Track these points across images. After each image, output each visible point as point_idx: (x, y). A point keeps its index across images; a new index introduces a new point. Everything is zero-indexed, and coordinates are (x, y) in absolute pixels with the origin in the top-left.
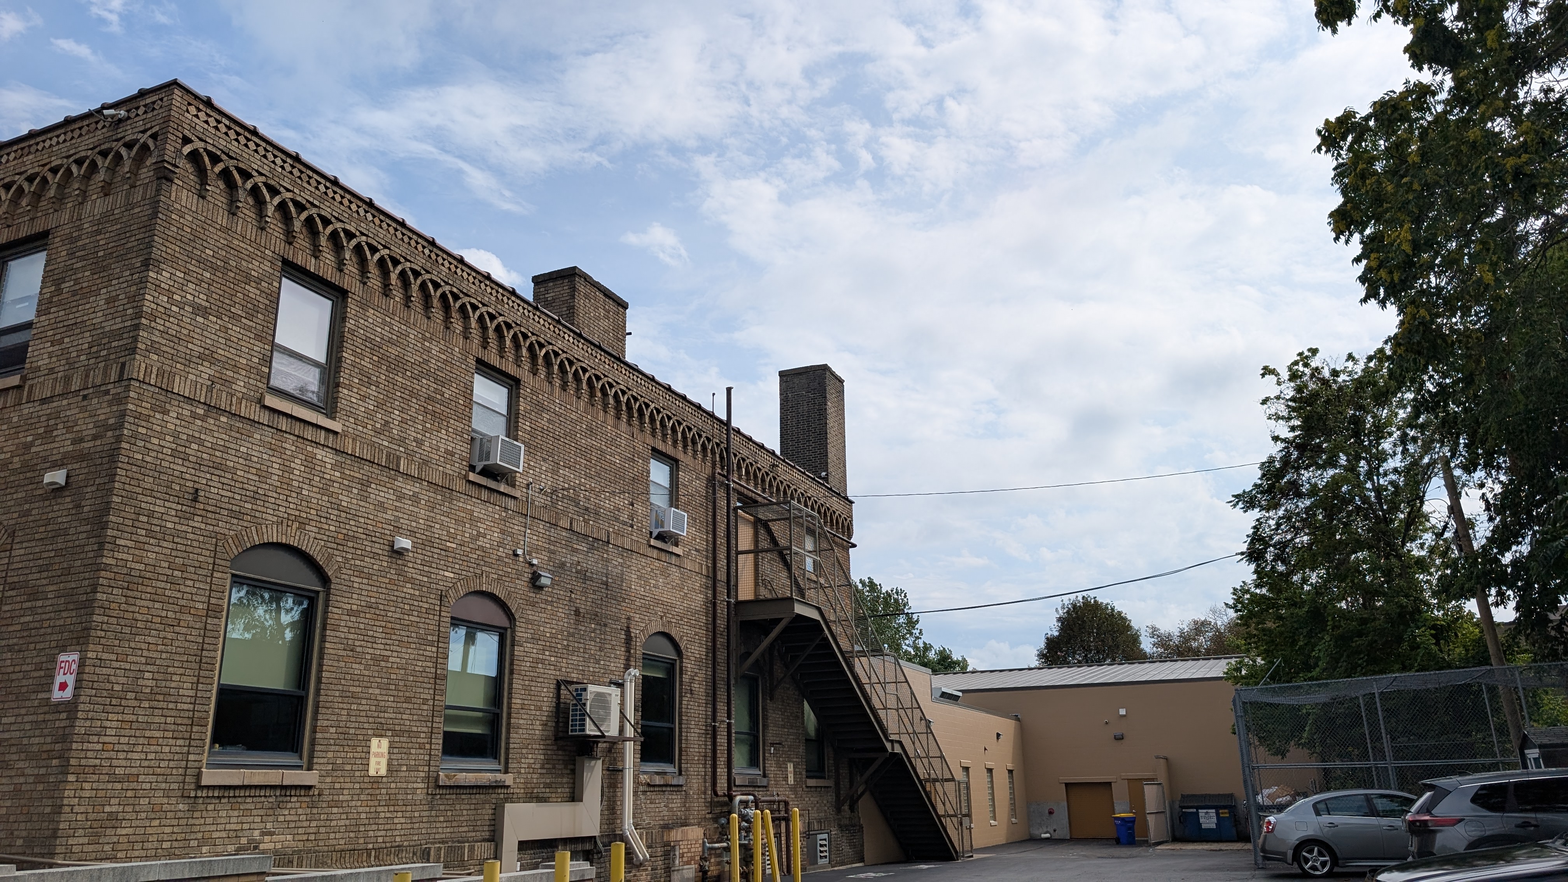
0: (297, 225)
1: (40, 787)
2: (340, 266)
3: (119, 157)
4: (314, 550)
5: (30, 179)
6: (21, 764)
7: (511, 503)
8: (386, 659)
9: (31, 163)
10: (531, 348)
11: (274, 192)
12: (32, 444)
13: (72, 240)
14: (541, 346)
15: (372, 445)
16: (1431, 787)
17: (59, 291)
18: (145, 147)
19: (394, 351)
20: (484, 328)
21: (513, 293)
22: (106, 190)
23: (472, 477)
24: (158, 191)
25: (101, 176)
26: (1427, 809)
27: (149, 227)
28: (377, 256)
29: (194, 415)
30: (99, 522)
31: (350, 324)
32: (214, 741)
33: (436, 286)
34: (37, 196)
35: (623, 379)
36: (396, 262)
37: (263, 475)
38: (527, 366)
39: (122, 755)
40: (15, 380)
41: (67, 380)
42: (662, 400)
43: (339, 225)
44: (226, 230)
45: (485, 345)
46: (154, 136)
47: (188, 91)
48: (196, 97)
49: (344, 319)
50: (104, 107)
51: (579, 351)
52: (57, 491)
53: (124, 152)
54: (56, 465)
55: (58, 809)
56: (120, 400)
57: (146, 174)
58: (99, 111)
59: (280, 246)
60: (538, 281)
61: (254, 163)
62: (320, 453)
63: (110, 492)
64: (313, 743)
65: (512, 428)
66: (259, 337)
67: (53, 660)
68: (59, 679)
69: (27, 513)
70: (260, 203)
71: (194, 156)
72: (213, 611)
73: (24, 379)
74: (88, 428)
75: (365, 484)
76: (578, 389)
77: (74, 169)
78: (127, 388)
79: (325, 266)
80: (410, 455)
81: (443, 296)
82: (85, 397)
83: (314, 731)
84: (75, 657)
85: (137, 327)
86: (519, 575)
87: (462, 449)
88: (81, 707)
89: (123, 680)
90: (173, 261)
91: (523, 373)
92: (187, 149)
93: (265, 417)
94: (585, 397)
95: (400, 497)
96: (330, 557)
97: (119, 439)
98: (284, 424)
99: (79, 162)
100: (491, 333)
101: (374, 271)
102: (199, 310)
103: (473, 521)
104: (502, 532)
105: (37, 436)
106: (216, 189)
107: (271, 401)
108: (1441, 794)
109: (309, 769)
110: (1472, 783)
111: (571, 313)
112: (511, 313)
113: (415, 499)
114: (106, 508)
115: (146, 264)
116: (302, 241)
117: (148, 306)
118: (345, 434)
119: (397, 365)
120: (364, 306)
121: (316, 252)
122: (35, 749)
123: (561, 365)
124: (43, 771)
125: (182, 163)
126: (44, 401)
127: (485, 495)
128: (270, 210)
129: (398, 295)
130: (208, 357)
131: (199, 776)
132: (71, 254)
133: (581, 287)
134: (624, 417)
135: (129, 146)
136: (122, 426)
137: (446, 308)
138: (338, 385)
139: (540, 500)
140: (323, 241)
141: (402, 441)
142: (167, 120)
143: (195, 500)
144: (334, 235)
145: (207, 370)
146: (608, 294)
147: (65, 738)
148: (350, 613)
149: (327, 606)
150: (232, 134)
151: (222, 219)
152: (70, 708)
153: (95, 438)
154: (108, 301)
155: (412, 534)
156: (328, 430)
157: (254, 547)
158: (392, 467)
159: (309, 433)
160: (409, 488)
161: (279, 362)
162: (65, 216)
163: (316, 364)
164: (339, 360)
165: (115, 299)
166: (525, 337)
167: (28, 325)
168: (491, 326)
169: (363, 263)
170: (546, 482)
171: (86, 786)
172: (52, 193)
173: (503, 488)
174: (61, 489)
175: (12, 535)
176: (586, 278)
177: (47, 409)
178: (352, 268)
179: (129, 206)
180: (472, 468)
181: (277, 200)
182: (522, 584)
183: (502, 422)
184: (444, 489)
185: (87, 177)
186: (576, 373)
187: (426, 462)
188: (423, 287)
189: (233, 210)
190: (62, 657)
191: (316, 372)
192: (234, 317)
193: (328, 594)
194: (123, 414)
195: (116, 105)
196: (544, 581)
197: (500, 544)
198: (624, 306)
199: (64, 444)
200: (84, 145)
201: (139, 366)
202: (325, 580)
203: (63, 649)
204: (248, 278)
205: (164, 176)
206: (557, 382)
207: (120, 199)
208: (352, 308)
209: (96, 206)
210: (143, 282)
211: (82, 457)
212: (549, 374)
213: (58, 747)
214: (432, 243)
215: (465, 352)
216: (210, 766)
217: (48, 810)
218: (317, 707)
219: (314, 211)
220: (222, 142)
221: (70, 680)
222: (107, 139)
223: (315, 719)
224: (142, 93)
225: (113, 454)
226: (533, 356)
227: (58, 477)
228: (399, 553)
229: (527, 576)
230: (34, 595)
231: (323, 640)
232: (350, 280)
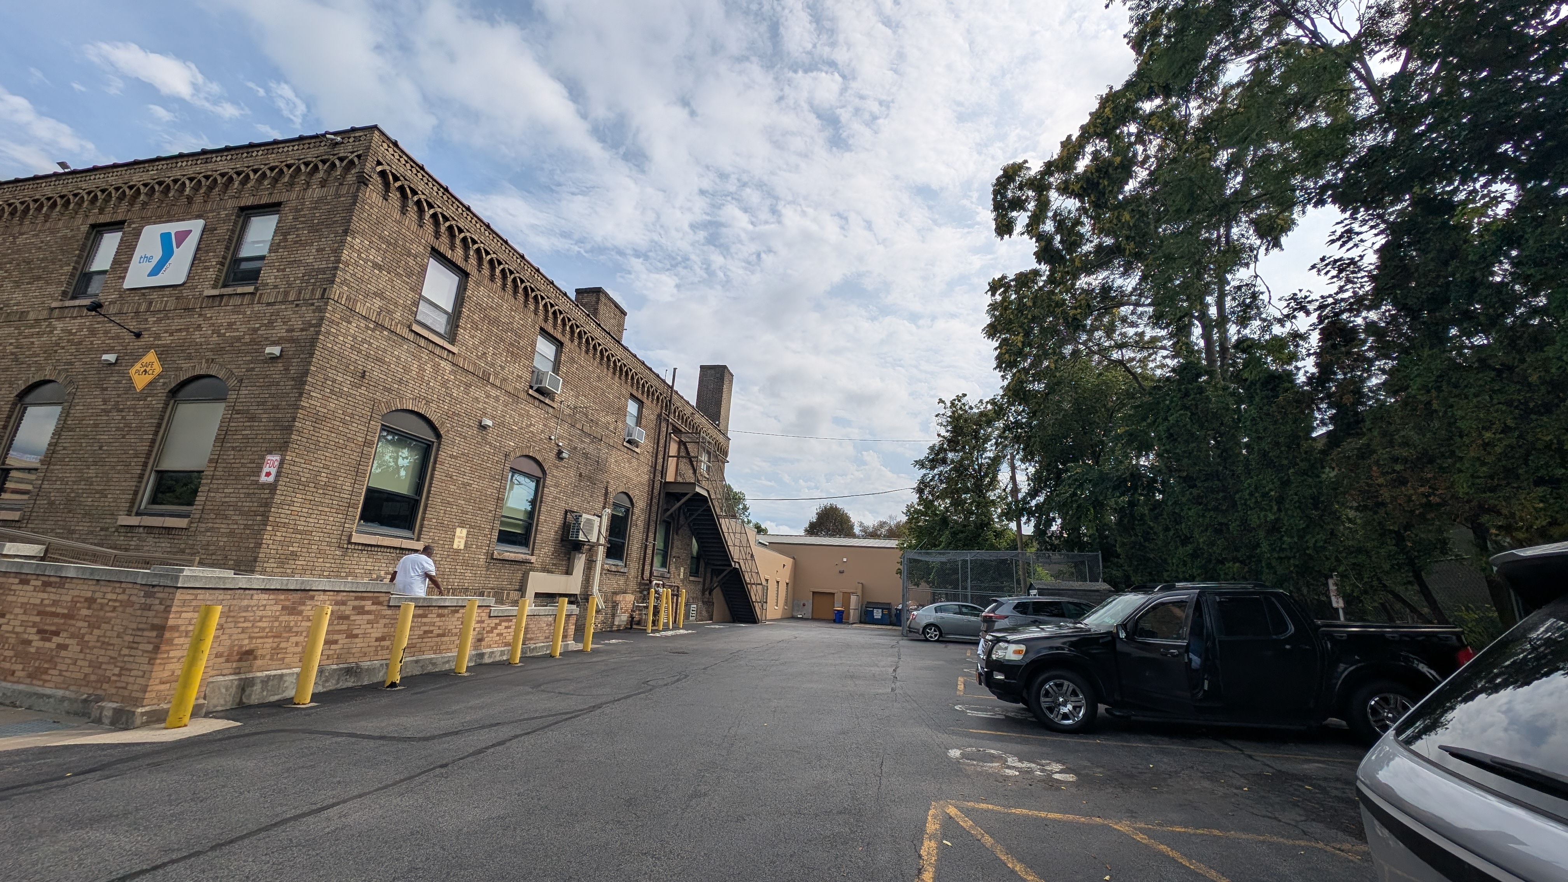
0: (443, 229)
1: (248, 532)
2: (466, 258)
3: (333, 165)
4: (433, 418)
5: (272, 169)
6: (236, 517)
7: (551, 410)
8: (470, 485)
9: (273, 159)
10: (571, 327)
11: (430, 206)
12: (258, 329)
13: (297, 210)
14: (578, 327)
15: (475, 364)
16: (996, 601)
17: (285, 240)
18: (352, 162)
19: (493, 314)
20: (546, 311)
21: (565, 294)
22: (323, 184)
23: (531, 392)
24: (358, 190)
25: (321, 174)
26: (993, 611)
27: (350, 209)
28: (489, 257)
29: (367, 328)
30: (300, 381)
31: (469, 293)
32: (361, 518)
33: (522, 281)
34: (276, 180)
35: (619, 353)
36: (500, 263)
37: (407, 370)
38: (568, 336)
39: (302, 519)
40: (251, 289)
41: (286, 294)
42: (640, 369)
43: (468, 234)
44: (399, 222)
45: (546, 320)
46: (359, 157)
47: (382, 133)
48: (388, 139)
49: (465, 289)
50: (327, 133)
51: (597, 333)
52: (274, 359)
53: (337, 163)
54: (274, 343)
55: (259, 545)
56: (321, 310)
57: (351, 178)
58: (324, 135)
59: (431, 239)
60: (579, 292)
61: (420, 187)
62: (443, 363)
63: (310, 363)
64: (422, 526)
65: (556, 368)
66: (411, 289)
67: (263, 458)
68: (266, 469)
69: (253, 369)
70: (421, 211)
71: (383, 174)
72: (368, 443)
73: (257, 289)
74: (299, 325)
75: (468, 386)
76: (594, 355)
77: (303, 167)
78: (326, 304)
79: (457, 256)
80: (496, 375)
81: (525, 288)
82: (297, 305)
83: (423, 519)
84: (278, 458)
85: (336, 268)
86: (551, 450)
87: (527, 376)
88: (279, 487)
89: (307, 475)
90: (363, 234)
91: (566, 340)
92: (379, 169)
93: (411, 337)
94: (598, 360)
95: (488, 396)
96: (443, 423)
97: (318, 333)
98: (423, 343)
99: (307, 164)
100: (550, 314)
101: (486, 265)
102: (376, 265)
103: (529, 416)
104: (545, 425)
105: (263, 325)
106: (395, 196)
107: (415, 327)
108: (1001, 604)
109: (418, 540)
110: (1014, 600)
111: (595, 312)
112: (562, 305)
113: (497, 399)
114: (306, 373)
115: (346, 232)
116: (445, 238)
117: (345, 257)
118: (459, 355)
119: (495, 322)
120: (478, 284)
121: (453, 247)
122: (246, 509)
123: (587, 339)
124: (250, 522)
125: (375, 176)
126: (268, 304)
127: (537, 403)
128: (427, 216)
129: (499, 282)
130: (379, 295)
131: (350, 536)
132: (295, 219)
133: (603, 299)
134: (618, 374)
135: (341, 159)
136: (320, 326)
137: (526, 295)
138: (458, 326)
139: (567, 411)
140: (458, 241)
141: (493, 365)
142: (368, 148)
143: (363, 377)
144: (464, 240)
145: (378, 303)
146: (617, 306)
147: (267, 504)
148: (452, 456)
149: (438, 450)
150: (408, 166)
151: (397, 215)
152: (272, 488)
153: (302, 330)
154: (318, 250)
155: (493, 418)
156: (449, 351)
157: (397, 410)
158: (485, 378)
159: (438, 351)
160: (494, 392)
161: (423, 307)
162: (294, 195)
163: (446, 312)
164: (460, 312)
165: (323, 250)
166: (569, 320)
167: (262, 258)
168: (551, 310)
169: (480, 260)
170: (572, 402)
171: (278, 534)
172: (286, 179)
173: (547, 401)
174: (277, 358)
175: (241, 381)
176: (607, 295)
177: (271, 309)
178: (473, 261)
179: (337, 195)
180: (531, 387)
181: (432, 211)
182: (553, 455)
183: (551, 365)
184: (514, 396)
185: (311, 174)
186: (594, 346)
187: (505, 380)
188: (514, 280)
189: (404, 211)
190: (269, 457)
191: (446, 316)
192: (398, 274)
193: (440, 444)
194: (322, 319)
195: (335, 134)
196: (564, 455)
197: (542, 432)
198: (625, 314)
199: (280, 331)
200: (311, 154)
201: (336, 291)
202: (438, 436)
203: (270, 453)
204: (409, 254)
205: (363, 181)
206: (584, 348)
207: (332, 190)
208: (471, 284)
209: (315, 192)
210: (343, 242)
211: (292, 340)
212: (580, 343)
213: (262, 509)
214: (522, 257)
215: (535, 322)
216: (357, 532)
217: (252, 545)
218: (426, 506)
219: (453, 223)
220: (400, 169)
221: (274, 471)
222: (327, 153)
223: (424, 513)
224: (353, 130)
225: (313, 342)
226: (572, 332)
227: (276, 350)
228: (484, 428)
229: (555, 451)
230: (253, 419)
231: (434, 469)
232: (471, 266)
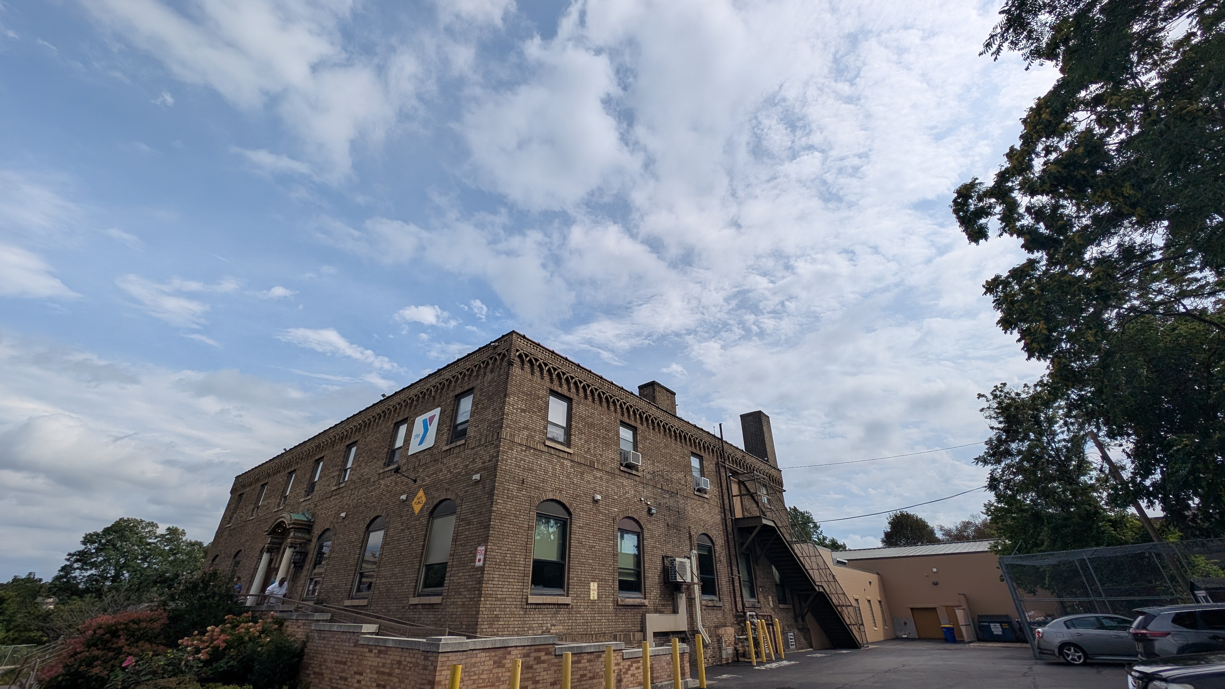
0: (554, 376)
1: (472, 603)
2: (569, 390)
3: (496, 359)
4: (565, 501)
5: (468, 370)
6: (465, 593)
7: (637, 479)
8: (594, 547)
9: (468, 365)
10: (640, 415)
11: (546, 365)
12: (468, 465)
13: (481, 390)
14: (644, 413)
15: (584, 457)
16: (1142, 613)
17: (477, 408)
18: (504, 355)
19: (590, 420)
20: (622, 408)
21: (632, 393)
22: (492, 371)
23: (622, 468)
24: (509, 370)
25: (490, 366)
26: (1144, 625)
27: (506, 382)
28: (582, 385)
29: (522, 450)
30: (491, 494)
31: (574, 411)
32: (532, 584)
33: (604, 394)
34: (470, 375)
35: (676, 424)
36: (589, 386)
37: (546, 472)
38: (639, 421)
39: (500, 589)
40: (463, 442)
41: (480, 440)
42: (694, 431)
43: (568, 375)
44: (530, 380)
45: (623, 415)
46: (507, 351)
47: (517, 334)
48: (520, 335)
49: (572, 409)
50: (491, 342)
51: (658, 413)
52: (477, 482)
53: (497, 357)
54: (477, 472)
55: (478, 613)
56: (498, 446)
57: (505, 364)
58: (490, 344)
59: (548, 385)
60: (640, 388)
61: (540, 356)
62: (566, 462)
63: (495, 481)
64: (568, 585)
65: (635, 447)
66: (543, 419)
67: (476, 549)
68: (478, 557)
69: (467, 491)
70: (541, 370)
71: (520, 356)
72: (530, 528)
73: (466, 441)
74: (487, 458)
75: (582, 474)
76: (659, 429)
77: (482, 365)
78: (500, 442)
79: (564, 390)
80: (598, 461)
81: (607, 398)
82: (486, 446)
83: (568, 579)
84: (483, 548)
85: (503, 419)
86: (643, 508)
87: (617, 457)
88: (486, 569)
89: (500, 557)
90: (514, 394)
91: (638, 425)
92: (518, 354)
93: (546, 449)
94: (662, 432)
95: (596, 478)
96: (571, 504)
97: (497, 461)
98: (553, 452)
99: (483, 363)
100: (625, 410)
101: (581, 390)
102: (523, 411)
103: (624, 486)
104: (635, 491)
105: (471, 462)
106: (527, 366)
107: (548, 443)
108: (1150, 617)
109: (568, 596)
111: (654, 399)
112: (631, 401)
113: (601, 478)
114: (493, 488)
115: (505, 396)
116: (556, 382)
117: (506, 410)
118: (574, 454)
119: (592, 425)
120: (578, 404)
121: (561, 385)
122: (470, 586)
123: (652, 421)
124: (472, 596)
125: (516, 359)
126: (472, 449)
127: (627, 475)
128: (545, 372)
129: (590, 398)
130: (526, 428)
131: (527, 599)
132: (481, 395)
133: (657, 389)
134: (678, 439)
135: (499, 355)
136: (498, 456)
137: (608, 402)
138: (571, 435)
139: (649, 476)
140: (563, 381)
141: (595, 455)
142: (511, 344)
143: (523, 483)
144: (567, 379)
145: (526, 433)
146: (667, 390)
147: (480, 582)
148: (580, 527)
149: (571, 524)
150: (532, 346)
151: (529, 376)
152: (482, 569)
153: (489, 461)
154: (493, 410)
155: (601, 493)
156: (568, 453)
157: (544, 501)
158: (591, 466)
159: (561, 454)
160: (598, 474)
161: (550, 428)
162: (479, 382)
163: (563, 427)
164: (571, 425)
165: (495, 409)
166: (638, 410)
167: (467, 421)
168: (625, 407)
169: (577, 388)
170: (650, 468)
171: (488, 603)
172: (475, 374)
173: (634, 472)
174: (478, 481)
175: (462, 500)
176: (659, 385)
177: (473, 452)
178: (573, 390)
179: (499, 375)
180: (621, 465)
181: (547, 368)
182: (645, 512)
183: (631, 445)
184: (611, 474)
185: (486, 367)
186: (658, 423)
187: (604, 464)
188: (599, 394)
189: (532, 373)
190: (479, 548)
191: (563, 430)
192: (534, 412)
193: (571, 519)
194: (498, 452)
195: (495, 342)
196: (653, 511)
197: (635, 496)
198: (674, 394)
199: (479, 464)
200: (484, 357)
201: (504, 433)
202: (570, 514)
203: (479, 545)
204: (539, 398)
205: (510, 364)
206: (651, 427)
207: (497, 374)
208: (574, 405)
209: (489, 377)
210: (504, 402)
211: (485, 469)
212: (648, 424)
213: (478, 586)
214: (601, 378)
215: (616, 418)
216: (531, 594)
217: (474, 613)
218: (569, 568)
219: (560, 370)
220: (529, 349)
221: (482, 557)
222: (492, 354)
223: (569, 574)
224: (503, 336)
225: (495, 467)
226: (641, 417)
227: (477, 477)
228: (596, 501)
229: (646, 510)
230: (469, 524)
231: (570, 539)
232: (573, 394)
